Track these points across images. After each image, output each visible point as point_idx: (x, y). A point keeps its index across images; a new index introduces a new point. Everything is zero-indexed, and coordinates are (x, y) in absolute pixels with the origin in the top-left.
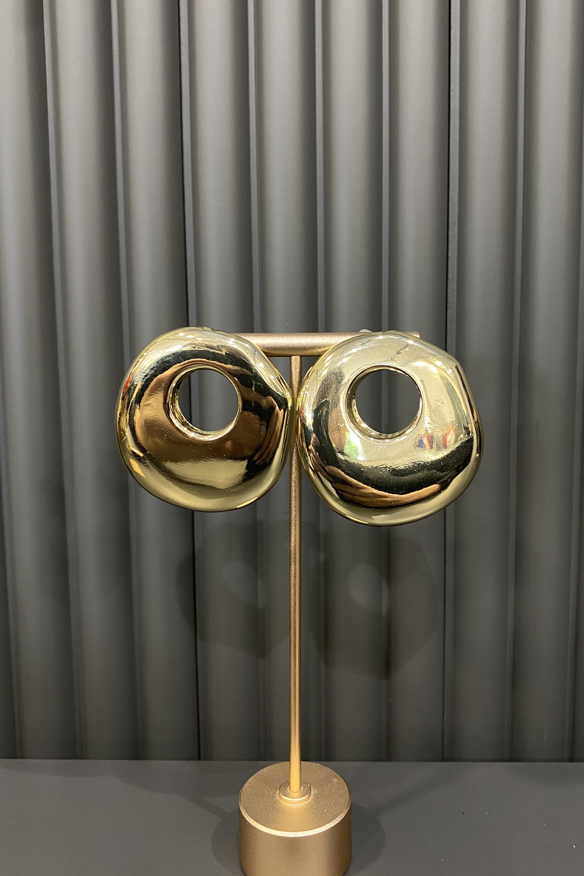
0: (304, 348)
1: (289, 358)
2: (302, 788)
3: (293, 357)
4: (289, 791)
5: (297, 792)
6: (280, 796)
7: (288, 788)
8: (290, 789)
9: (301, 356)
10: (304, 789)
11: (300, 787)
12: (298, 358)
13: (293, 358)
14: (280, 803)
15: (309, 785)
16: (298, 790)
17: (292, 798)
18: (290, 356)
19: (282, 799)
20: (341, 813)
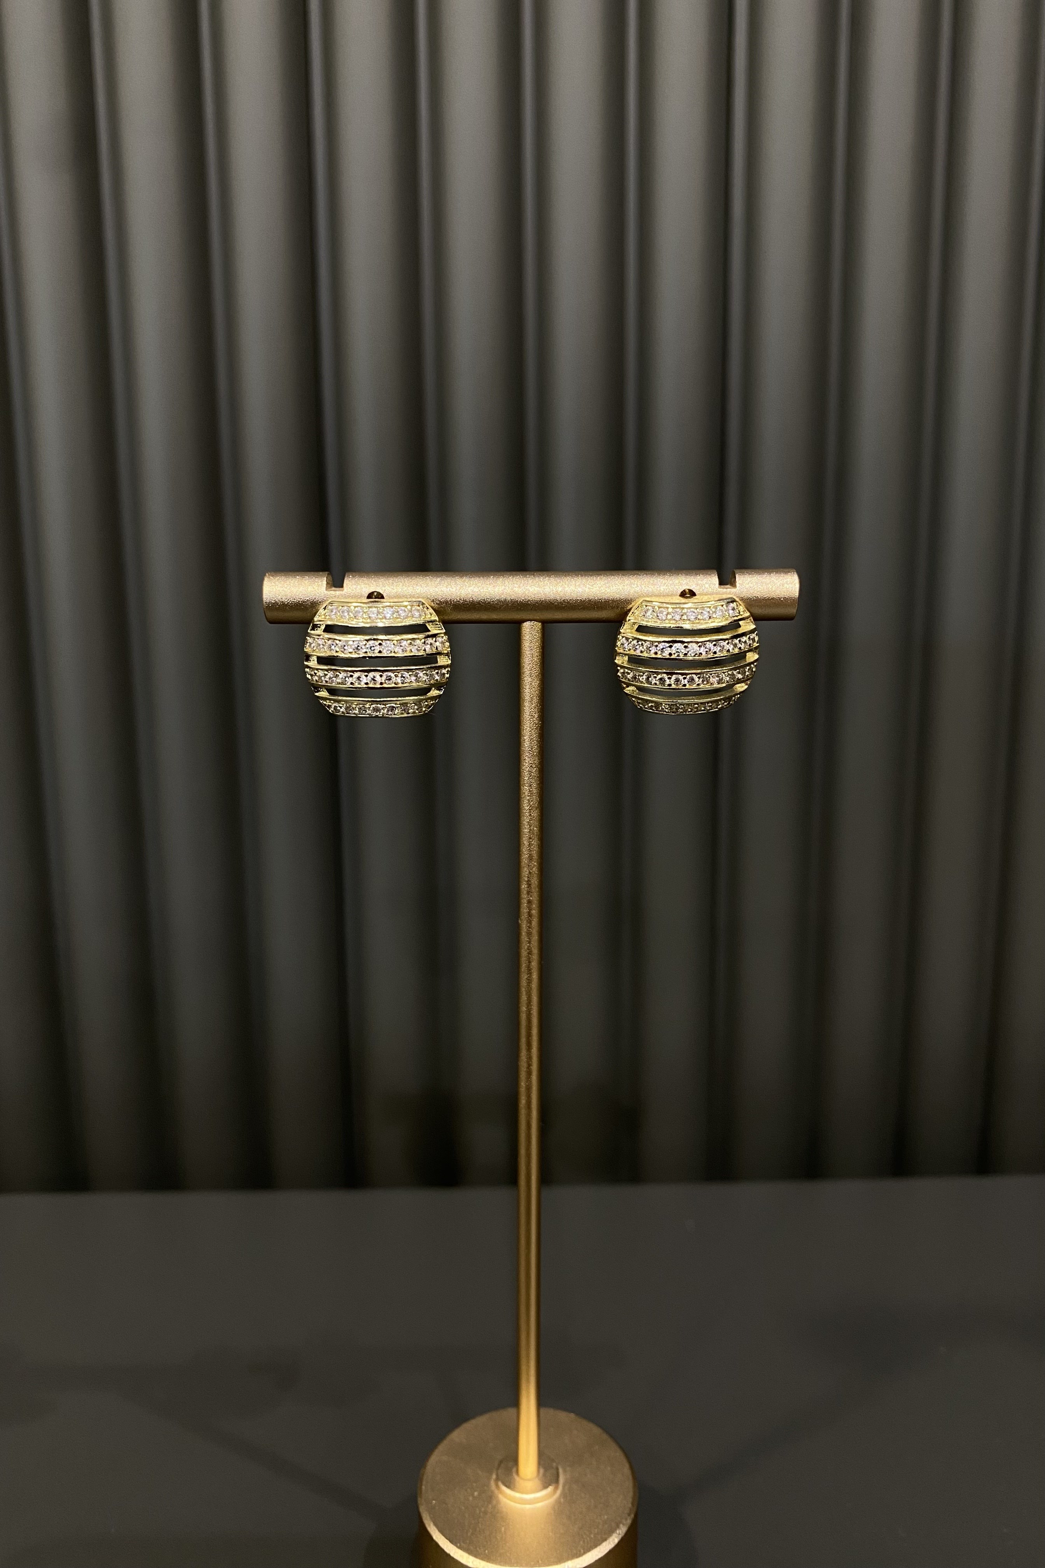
0: (550, 606)
2: (542, 1471)
3: (525, 623)
4: (516, 1478)
5: (533, 1479)
6: (497, 1487)
7: (514, 1470)
8: (517, 1475)
9: (544, 623)
10: (544, 1475)
11: (538, 1473)
12: (537, 625)
13: (527, 626)
14: (498, 1502)
15: (554, 1464)
16: (535, 1474)
17: (522, 1493)
18: (520, 623)
19: (501, 1492)
20: (618, 1527)
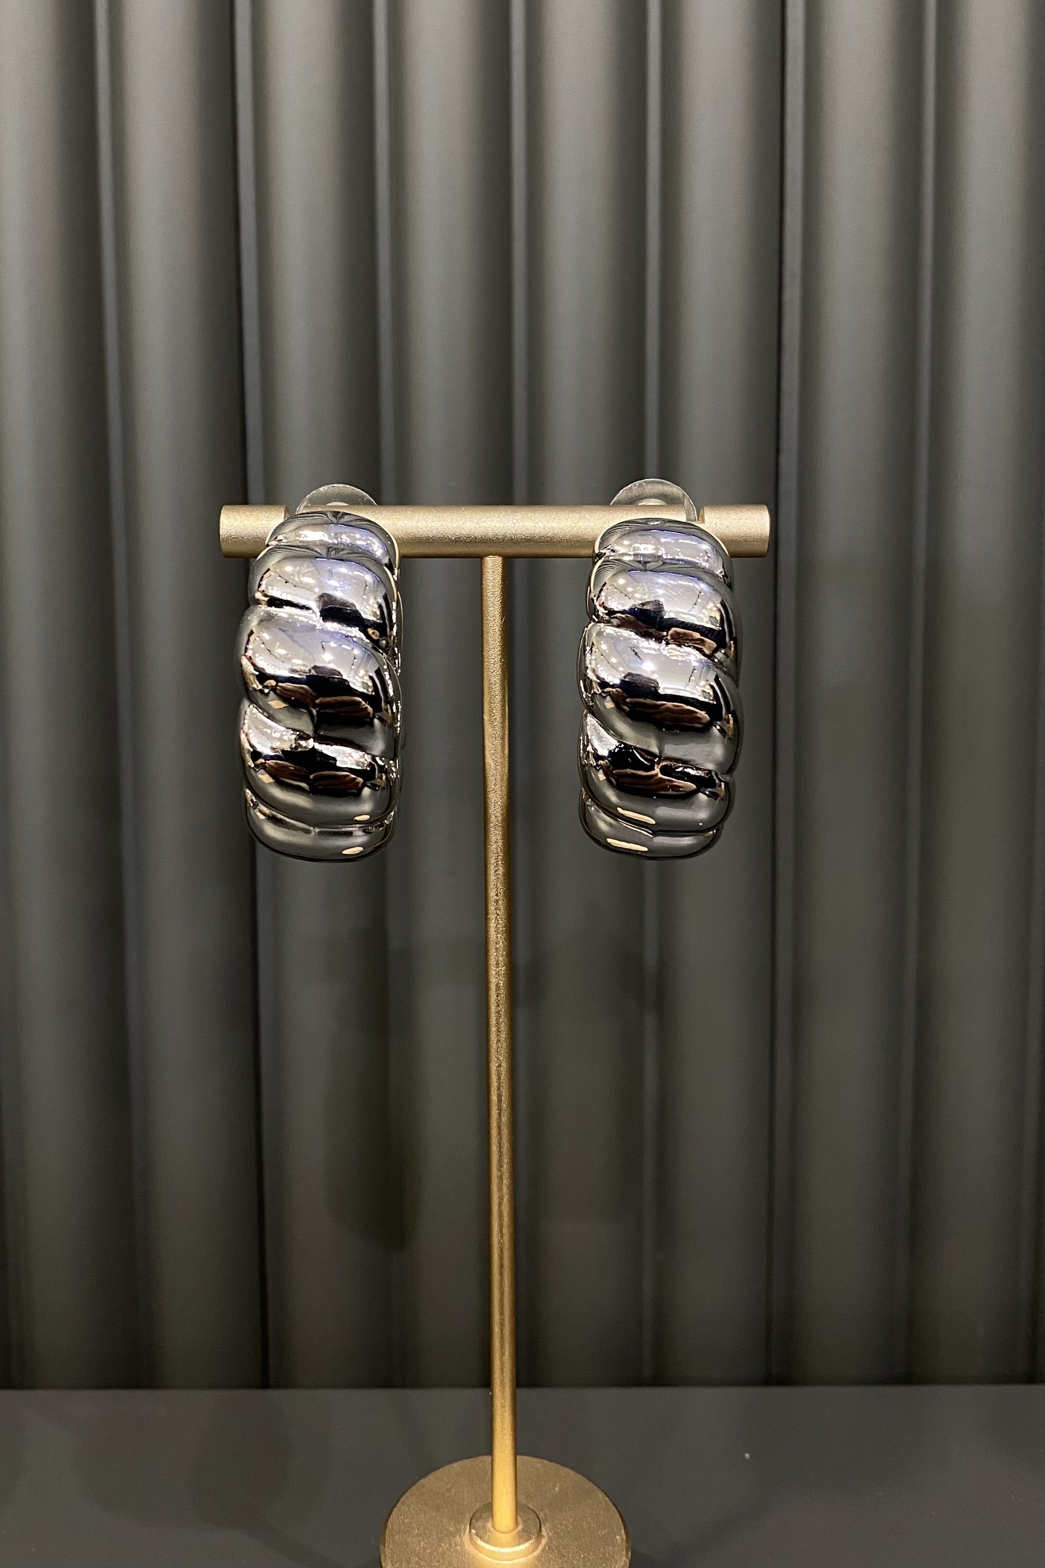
0: (513, 541)
1: (480, 559)
2: (519, 1524)
3: (486, 558)
4: (492, 1529)
5: (511, 1532)
6: (470, 1540)
7: (490, 1520)
8: (493, 1526)
9: (506, 558)
10: (524, 1527)
11: (517, 1523)
12: (499, 560)
13: (487, 560)
14: (471, 1556)
16: (512, 1527)
17: (497, 1546)
18: (481, 557)
19: (475, 1546)
